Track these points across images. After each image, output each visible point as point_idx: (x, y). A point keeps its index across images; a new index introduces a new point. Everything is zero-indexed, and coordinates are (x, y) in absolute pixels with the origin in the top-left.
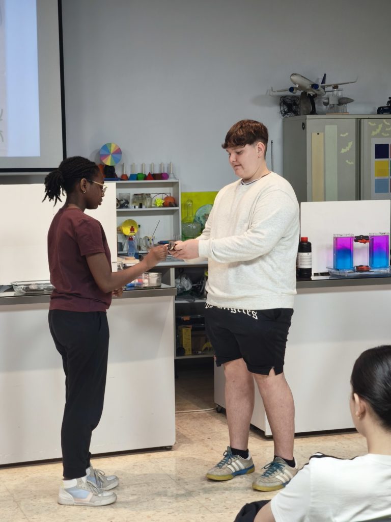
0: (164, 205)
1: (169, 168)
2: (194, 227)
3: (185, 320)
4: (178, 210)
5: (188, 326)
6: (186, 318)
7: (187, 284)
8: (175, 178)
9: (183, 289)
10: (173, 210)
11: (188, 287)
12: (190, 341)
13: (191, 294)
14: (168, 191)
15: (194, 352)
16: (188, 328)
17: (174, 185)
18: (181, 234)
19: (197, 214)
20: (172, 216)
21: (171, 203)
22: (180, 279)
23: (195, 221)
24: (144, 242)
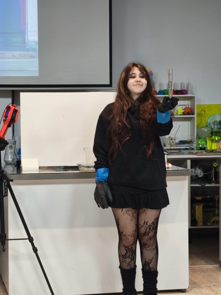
0: (184, 114)
1: (188, 86)
2: (206, 130)
3: (197, 199)
4: (194, 117)
5: (200, 204)
6: (199, 198)
7: (199, 172)
8: (192, 93)
9: (197, 176)
10: (190, 117)
11: (200, 174)
12: (202, 215)
13: (203, 180)
14: (187, 103)
15: (205, 223)
16: (201, 205)
17: (192, 98)
18: (196, 135)
19: (208, 121)
20: (190, 122)
21: (189, 112)
22: (195, 168)
23: (206, 126)
24: (168, 141)
